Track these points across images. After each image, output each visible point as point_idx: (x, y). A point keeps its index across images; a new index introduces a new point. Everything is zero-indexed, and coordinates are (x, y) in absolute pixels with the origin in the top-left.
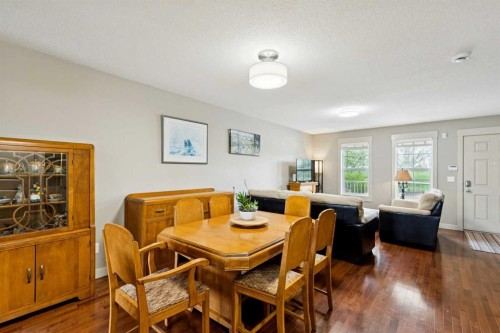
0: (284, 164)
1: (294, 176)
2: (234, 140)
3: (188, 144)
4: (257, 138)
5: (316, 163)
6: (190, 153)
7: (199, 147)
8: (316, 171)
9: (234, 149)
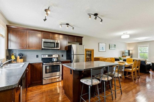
0: (121, 51)
1: (124, 54)
2: (110, 46)
3: (103, 48)
4: (115, 45)
5: (130, 51)
6: (103, 50)
7: (104, 48)
8: (130, 53)
9: (110, 48)
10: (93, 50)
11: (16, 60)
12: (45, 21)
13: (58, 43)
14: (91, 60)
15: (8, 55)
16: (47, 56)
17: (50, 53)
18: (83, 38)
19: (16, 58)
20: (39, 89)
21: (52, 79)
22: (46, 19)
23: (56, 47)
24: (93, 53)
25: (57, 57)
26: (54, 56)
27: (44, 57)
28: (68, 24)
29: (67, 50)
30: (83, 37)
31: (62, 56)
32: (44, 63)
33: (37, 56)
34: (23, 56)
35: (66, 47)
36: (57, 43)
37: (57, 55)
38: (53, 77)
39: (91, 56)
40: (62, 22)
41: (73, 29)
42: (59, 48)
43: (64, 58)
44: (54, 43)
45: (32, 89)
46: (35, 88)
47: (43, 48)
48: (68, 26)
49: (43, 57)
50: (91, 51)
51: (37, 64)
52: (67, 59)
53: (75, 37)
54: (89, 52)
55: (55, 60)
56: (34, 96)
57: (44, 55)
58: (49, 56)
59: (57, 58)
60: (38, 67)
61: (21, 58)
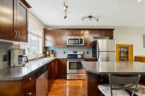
10: (132, 46)
11: (49, 55)
12: (65, 18)
13: (82, 39)
14: (128, 60)
15: (45, 51)
16: (72, 53)
17: (75, 50)
18: (114, 31)
19: (49, 53)
20: (63, 83)
21: (79, 76)
22: (66, 17)
23: (80, 44)
24: (132, 49)
25: (82, 53)
26: (78, 53)
27: (70, 53)
28: (90, 17)
29: (93, 46)
30: (114, 29)
31: (88, 53)
32: (68, 59)
33: (64, 53)
34: (53, 52)
35: (91, 43)
36: (80, 39)
37: (82, 52)
38: (80, 74)
39: (128, 54)
40: (83, 16)
41: (98, 21)
42: (83, 45)
43: (90, 56)
44: (78, 39)
45: (58, 82)
46: (61, 82)
47: (68, 44)
48: (91, 19)
49: (68, 53)
50: (128, 47)
51: (62, 59)
52: (93, 57)
53: (103, 31)
54: (124, 48)
55: (79, 57)
56: (57, 89)
57: (70, 52)
58: (74, 52)
59: (82, 55)
60: (63, 62)
61: (52, 54)
